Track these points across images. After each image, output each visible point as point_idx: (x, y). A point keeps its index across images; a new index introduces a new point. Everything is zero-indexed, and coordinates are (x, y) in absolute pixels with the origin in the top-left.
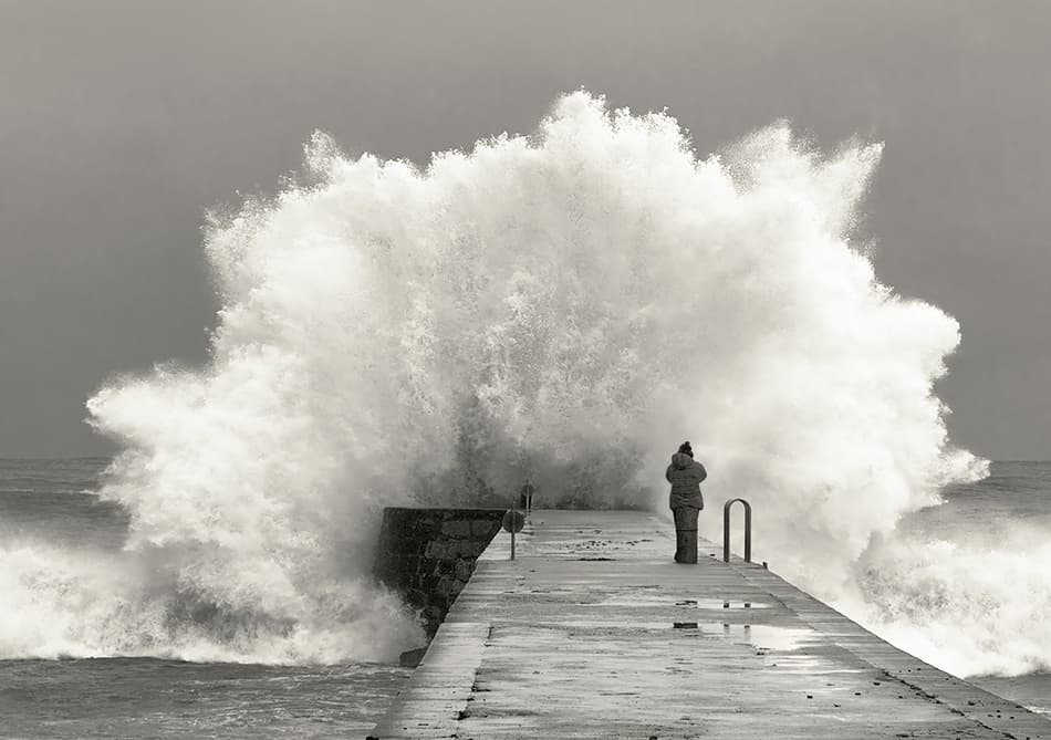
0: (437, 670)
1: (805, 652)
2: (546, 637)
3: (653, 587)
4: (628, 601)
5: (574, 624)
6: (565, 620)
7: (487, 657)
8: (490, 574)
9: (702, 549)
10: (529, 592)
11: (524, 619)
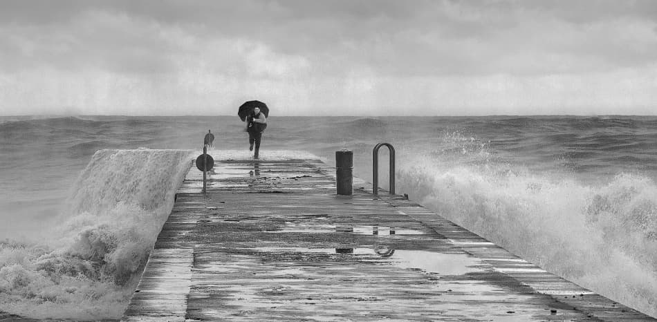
0: (153, 296)
1: (471, 277)
2: (243, 262)
3: (323, 216)
4: (306, 228)
5: (265, 249)
6: (256, 246)
7: (195, 283)
8: (188, 205)
9: (357, 181)
10: (222, 221)
11: (221, 245)
